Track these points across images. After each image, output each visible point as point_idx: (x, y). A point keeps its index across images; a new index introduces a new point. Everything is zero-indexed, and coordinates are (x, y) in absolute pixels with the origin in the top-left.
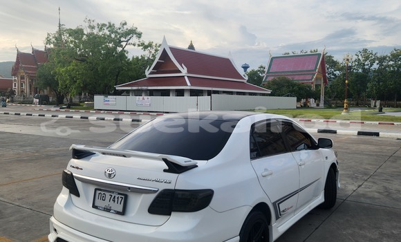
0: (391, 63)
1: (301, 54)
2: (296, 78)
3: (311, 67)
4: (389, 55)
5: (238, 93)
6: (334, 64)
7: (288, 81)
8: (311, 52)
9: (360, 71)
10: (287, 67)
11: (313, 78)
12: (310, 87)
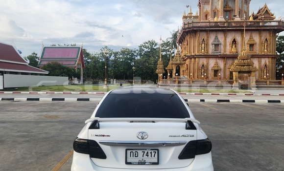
0: (121, 56)
1: (65, 46)
2: (64, 63)
3: (74, 56)
4: (120, 51)
5: (23, 73)
6: (88, 55)
7: (59, 65)
8: (71, 45)
9: (104, 60)
10: (57, 55)
11: (75, 63)
12: (74, 70)
